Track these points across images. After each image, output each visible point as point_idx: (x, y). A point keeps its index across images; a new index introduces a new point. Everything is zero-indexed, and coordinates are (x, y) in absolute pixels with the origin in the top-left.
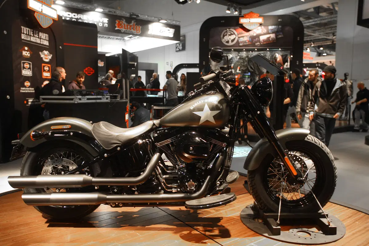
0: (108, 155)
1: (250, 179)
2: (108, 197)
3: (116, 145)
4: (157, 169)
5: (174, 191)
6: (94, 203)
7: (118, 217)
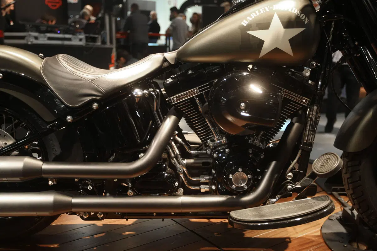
0: (73, 119)
1: (350, 168)
2: (75, 200)
3: (88, 99)
4: (172, 147)
5: (203, 190)
6: (47, 214)
7: (95, 236)
